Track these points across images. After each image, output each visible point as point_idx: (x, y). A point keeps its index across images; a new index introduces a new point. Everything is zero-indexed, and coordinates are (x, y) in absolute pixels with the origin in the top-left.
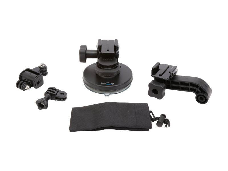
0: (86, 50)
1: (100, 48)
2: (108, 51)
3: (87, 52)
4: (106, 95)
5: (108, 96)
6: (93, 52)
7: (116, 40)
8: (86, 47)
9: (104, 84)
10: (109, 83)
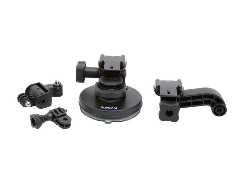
0: (85, 67)
1: (102, 64)
2: (112, 68)
3: (86, 70)
4: (106, 123)
5: (109, 123)
6: (93, 70)
7: (123, 57)
8: (84, 63)
9: (106, 108)
10: (111, 108)
